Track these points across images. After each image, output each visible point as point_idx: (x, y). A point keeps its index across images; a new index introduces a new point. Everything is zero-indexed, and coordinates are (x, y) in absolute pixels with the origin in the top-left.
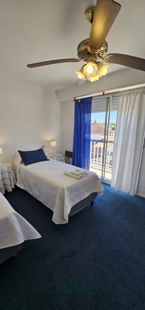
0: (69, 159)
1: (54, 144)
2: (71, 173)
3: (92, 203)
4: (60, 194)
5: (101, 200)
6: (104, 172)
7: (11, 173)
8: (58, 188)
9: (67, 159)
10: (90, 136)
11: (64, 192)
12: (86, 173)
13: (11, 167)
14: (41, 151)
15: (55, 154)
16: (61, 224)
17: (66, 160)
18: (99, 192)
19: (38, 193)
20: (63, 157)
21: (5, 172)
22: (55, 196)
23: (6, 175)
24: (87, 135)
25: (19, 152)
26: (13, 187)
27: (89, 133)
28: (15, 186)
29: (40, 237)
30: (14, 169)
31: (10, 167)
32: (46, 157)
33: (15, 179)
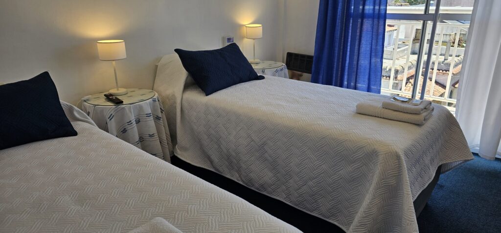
0: (301, 75)
4: (384, 172)
18: (451, 163)
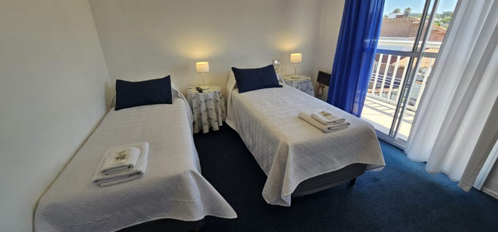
0: (324, 87)
1: (296, 57)
2: (313, 117)
3: (352, 182)
4: (280, 154)
5: (376, 180)
6: (397, 120)
7: (219, 103)
8: (278, 141)
9: (320, 87)
10: (377, 42)
11: (287, 152)
12: (346, 121)
13: (219, 93)
14: (270, 69)
15: (297, 76)
16: (276, 204)
17: (319, 89)
18: (373, 165)
19: (252, 142)
20: (311, 83)
21: (211, 99)
22: (272, 154)
23: (212, 105)
24: (368, 41)
25: (234, 69)
26: (221, 124)
27: (376, 35)
28: (224, 123)
29: (235, 216)
30: (224, 96)
31: (217, 93)
32: (277, 81)
33: (225, 113)
